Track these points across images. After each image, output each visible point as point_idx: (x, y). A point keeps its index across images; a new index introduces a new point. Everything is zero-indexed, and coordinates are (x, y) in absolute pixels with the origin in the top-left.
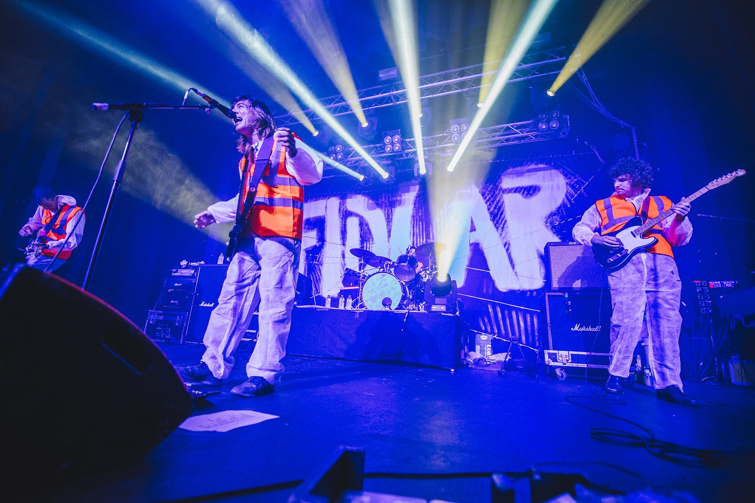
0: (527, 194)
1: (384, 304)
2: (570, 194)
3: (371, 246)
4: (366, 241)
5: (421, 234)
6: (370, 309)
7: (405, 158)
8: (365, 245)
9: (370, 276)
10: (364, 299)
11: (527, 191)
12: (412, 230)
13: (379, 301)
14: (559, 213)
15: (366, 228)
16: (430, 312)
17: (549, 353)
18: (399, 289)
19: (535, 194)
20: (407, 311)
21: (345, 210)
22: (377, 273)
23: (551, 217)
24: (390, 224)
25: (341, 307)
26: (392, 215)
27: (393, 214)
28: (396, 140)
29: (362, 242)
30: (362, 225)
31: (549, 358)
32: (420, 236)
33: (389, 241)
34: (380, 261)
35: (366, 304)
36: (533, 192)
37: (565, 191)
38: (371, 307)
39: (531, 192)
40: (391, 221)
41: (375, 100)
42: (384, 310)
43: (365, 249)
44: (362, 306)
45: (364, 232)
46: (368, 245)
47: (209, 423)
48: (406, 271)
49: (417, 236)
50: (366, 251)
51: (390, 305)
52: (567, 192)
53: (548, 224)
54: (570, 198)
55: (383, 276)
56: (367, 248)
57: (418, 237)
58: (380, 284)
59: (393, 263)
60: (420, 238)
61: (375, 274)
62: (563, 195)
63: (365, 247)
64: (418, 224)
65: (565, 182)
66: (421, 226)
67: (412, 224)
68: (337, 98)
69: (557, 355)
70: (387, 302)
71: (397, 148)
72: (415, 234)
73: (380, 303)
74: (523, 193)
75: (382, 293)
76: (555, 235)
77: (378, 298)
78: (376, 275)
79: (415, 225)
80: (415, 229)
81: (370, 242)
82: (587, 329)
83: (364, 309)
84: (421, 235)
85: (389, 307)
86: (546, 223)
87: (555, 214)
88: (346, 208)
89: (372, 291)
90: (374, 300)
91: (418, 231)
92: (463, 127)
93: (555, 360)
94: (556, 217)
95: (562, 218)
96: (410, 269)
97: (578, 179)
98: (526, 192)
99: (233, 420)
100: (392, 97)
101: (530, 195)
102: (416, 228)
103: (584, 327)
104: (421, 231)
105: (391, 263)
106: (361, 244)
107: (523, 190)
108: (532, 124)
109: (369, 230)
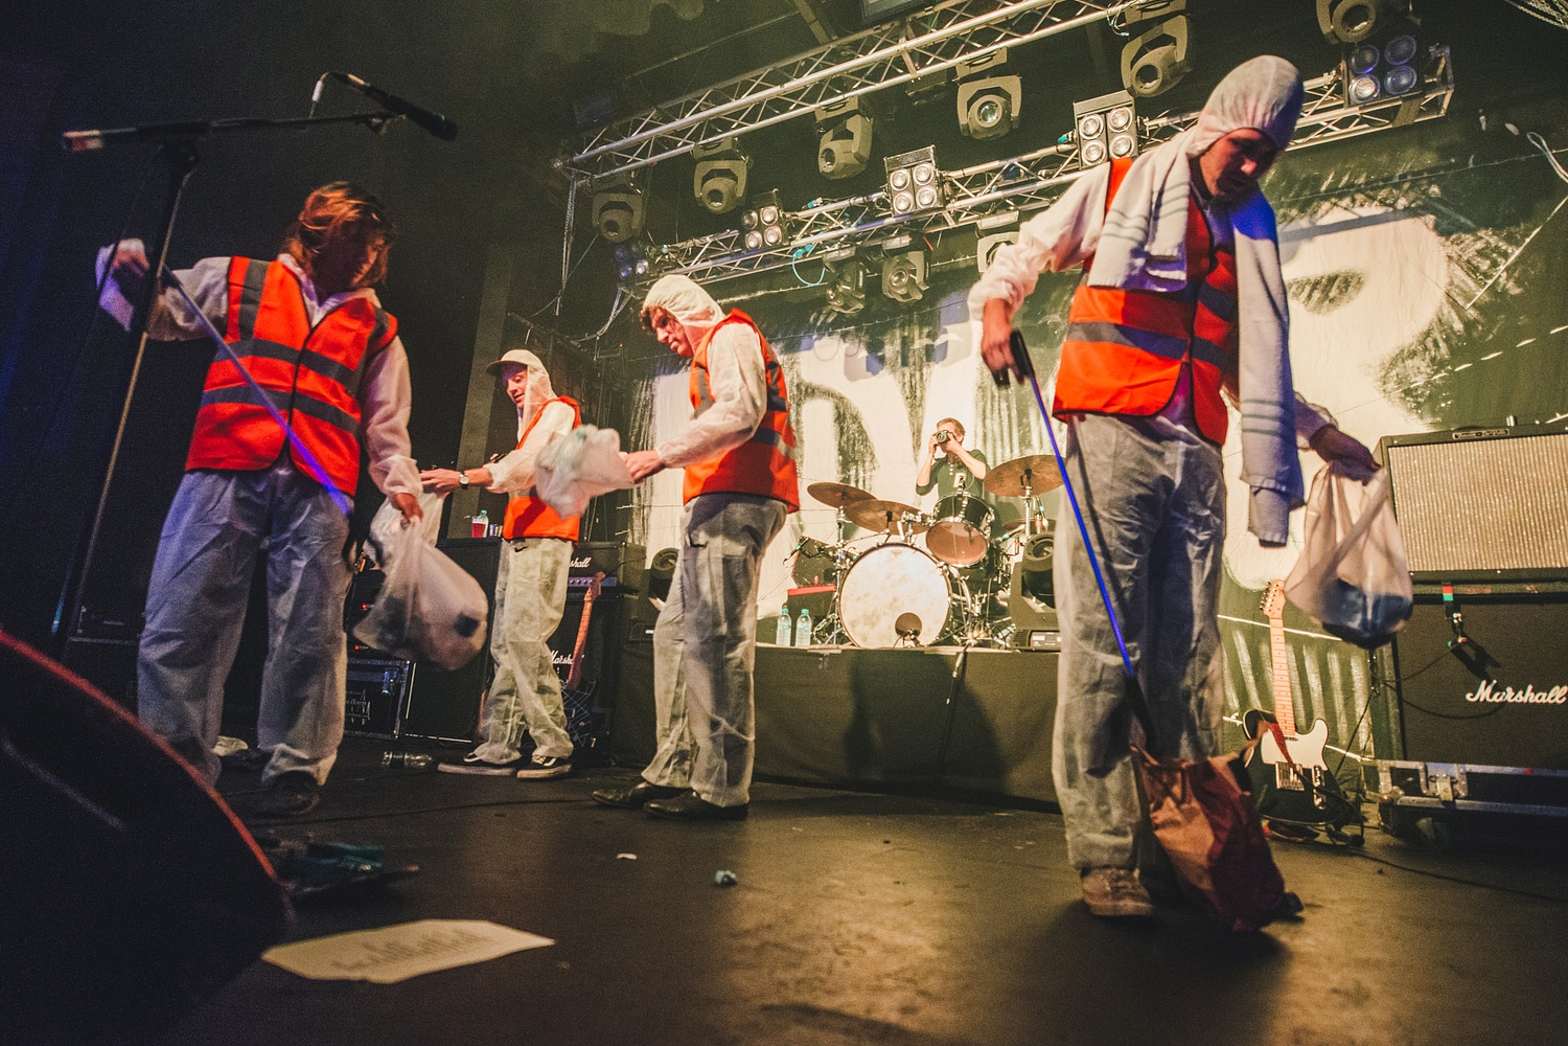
0: (1321, 301)
1: (901, 632)
2: (1462, 290)
3: (868, 474)
4: (856, 462)
5: (1006, 434)
6: (863, 646)
7: (952, 224)
8: (853, 472)
9: (862, 556)
10: (845, 619)
11: (1323, 291)
12: (980, 425)
13: (888, 624)
14: (1426, 349)
15: (855, 426)
16: (1026, 651)
17: (1392, 770)
18: (941, 586)
19: (1345, 298)
20: (961, 649)
21: (796, 382)
22: (879, 547)
23: (1400, 364)
24: (917, 413)
25: (783, 641)
26: (923, 387)
27: (927, 385)
28: (923, 177)
29: (845, 465)
30: (844, 421)
31: (1393, 785)
32: (1002, 440)
33: (916, 460)
34: (889, 515)
35: (851, 632)
36: (1341, 293)
37: (1444, 281)
38: (865, 640)
39: (1331, 295)
40: (920, 405)
41: (860, 72)
42: (900, 646)
43: (853, 485)
44: (842, 638)
45: (848, 440)
46: (861, 474)
47: (362, 955)
48: (963, 538)
49: (995, 441)
50: (856, 489)
51: (916, 633)
52: (1452, 283)
53: (1391, 386)
54: (1461, 303)
55: (895, 553)
56: (857, 482)
57: (999, 443)
58: (888, 578)
59: (924, 517)
60: (1003, 447)
61: (873, 549)
62: (1439, 296)
63: (853, 479)
64: (996, 407)
65: (1443, 253)
66: (1005, 414)
67: (981, 410)
68: (757, 78)
69: (1422, 775)
70: (907, 625)
71: (926, 200)
72: (989, 436)
73: (890, 628)
74: (1309, 296)
75: (895, 600)
76: (1415, 416)
77: (885, 614)
78: (876, 552)
79: (988, 412)
80: (988, 421)
81: (867, 464)
82: (1520, 698)
83: (846, 646)
84: (1006, 439)
85: (914, 640)
86: (1385, 383)
87: (1413, 354)
88: (798, 376)
89: (866, 595)
90: (874, 619)
91: (997, 429)
92: (1114, 118)
93: (1413, 789)
94: (1417, 361)
95: (1436, 364)
96: (973, 534)
97: (1488, 243)
98: (1317, 295)
99: (430, 946)
100: (907, 59)
101: (1332, 301)
102: (992, 420)
103: (1509, 690)
104: (1006, 429)
105: (919, 519)
106: (843, 472)
107: (1308, 289)
108: (1330, 86)
109: (862, 431)
